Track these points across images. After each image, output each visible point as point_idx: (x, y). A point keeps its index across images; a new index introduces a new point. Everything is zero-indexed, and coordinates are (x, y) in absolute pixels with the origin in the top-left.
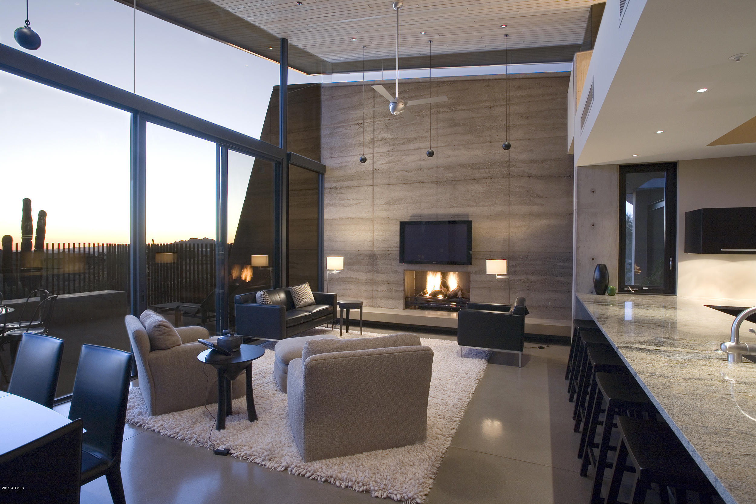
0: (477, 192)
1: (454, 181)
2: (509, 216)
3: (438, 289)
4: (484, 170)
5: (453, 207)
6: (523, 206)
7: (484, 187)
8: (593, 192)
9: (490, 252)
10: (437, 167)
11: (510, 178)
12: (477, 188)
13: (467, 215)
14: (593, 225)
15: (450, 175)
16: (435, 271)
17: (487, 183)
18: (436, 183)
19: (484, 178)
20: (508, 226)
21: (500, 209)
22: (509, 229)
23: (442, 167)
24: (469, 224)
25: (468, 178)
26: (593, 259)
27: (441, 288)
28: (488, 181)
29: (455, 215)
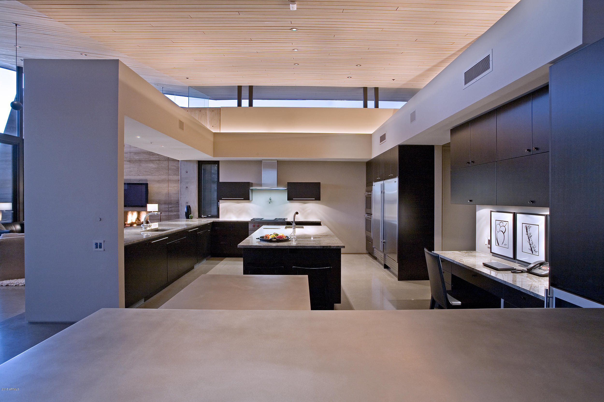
0: (152, 168)
1: (140, 161)
2: (169, 181)
3: (134, 221)
4: (155, 156)
5: (139, 175)
6: (176, 176)
7: (155, 165)
8: (187, 172)
9: (159, 200)
10: (130, 153)
11: (169, 161)
12: (152, 165)
13: (147, 180)
14: (187, 187)
15: (137, 157)
16: (133, 211)
17: (157, 163)
18: (130, 161)
19: (156, 160)
20: (168, 186)
21: (163, 177)
22: (168, 188)
23: (133, 153)
24: (147, 185)
25: (147, 160)
26: (187, 203)
27: (136, 221)
28: (158, 162)
29: (140, 180)
